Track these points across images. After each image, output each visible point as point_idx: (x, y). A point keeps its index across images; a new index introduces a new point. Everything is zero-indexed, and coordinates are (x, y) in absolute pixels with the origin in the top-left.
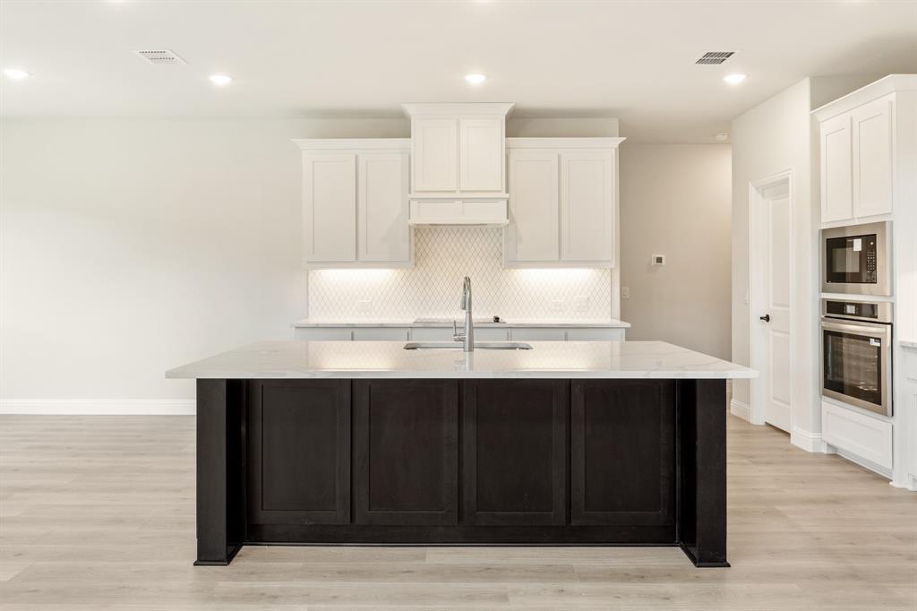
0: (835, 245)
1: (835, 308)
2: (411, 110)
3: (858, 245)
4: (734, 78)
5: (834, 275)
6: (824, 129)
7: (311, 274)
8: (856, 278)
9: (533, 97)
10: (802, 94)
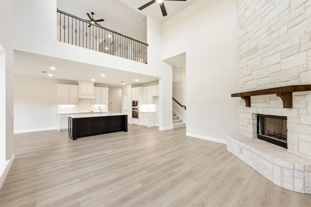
0: (133, 102)
1: (134, 109)
2: (79, 81)
3: (136, 102)
4: (124, 84)
5: (133, 105)
6: (133, 90)
7: (58, 106)
8: (136, 106)
9: (98, 82)
10: (130, 86)
